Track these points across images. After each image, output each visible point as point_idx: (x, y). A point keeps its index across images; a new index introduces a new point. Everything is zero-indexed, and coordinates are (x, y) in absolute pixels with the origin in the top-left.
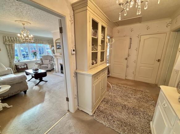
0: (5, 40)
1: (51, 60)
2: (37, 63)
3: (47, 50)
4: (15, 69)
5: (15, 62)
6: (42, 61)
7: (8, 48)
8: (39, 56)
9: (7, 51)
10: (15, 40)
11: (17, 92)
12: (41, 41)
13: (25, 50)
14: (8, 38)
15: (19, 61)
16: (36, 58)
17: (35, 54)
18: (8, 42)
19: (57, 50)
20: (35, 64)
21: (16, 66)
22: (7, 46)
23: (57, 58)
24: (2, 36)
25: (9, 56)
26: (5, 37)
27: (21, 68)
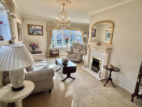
0: (47, 26)
1: (81, 49)
2: (67, 51)
3: (78, 37)
4: (49, 54)
5: (51, 47)
6: (72, 50)
7: (48, 33)
8: (70, 43)
9: (47, 36)
10: (54, 26)
11: (42, 90)
12: (74, 28)
13: (60, 37)
14: (50, 24)
15: (54, 47)
16: (67, 45)
17: (67, 41)
18: (49, 28)
19: (92, 37)
20: (66, 52)
21: (51, 51)
22: (48, 32)
23: (90, 48)
24: (46, 23)
25: (47, 41)
26: (48, 23)
27: (54, 54)
